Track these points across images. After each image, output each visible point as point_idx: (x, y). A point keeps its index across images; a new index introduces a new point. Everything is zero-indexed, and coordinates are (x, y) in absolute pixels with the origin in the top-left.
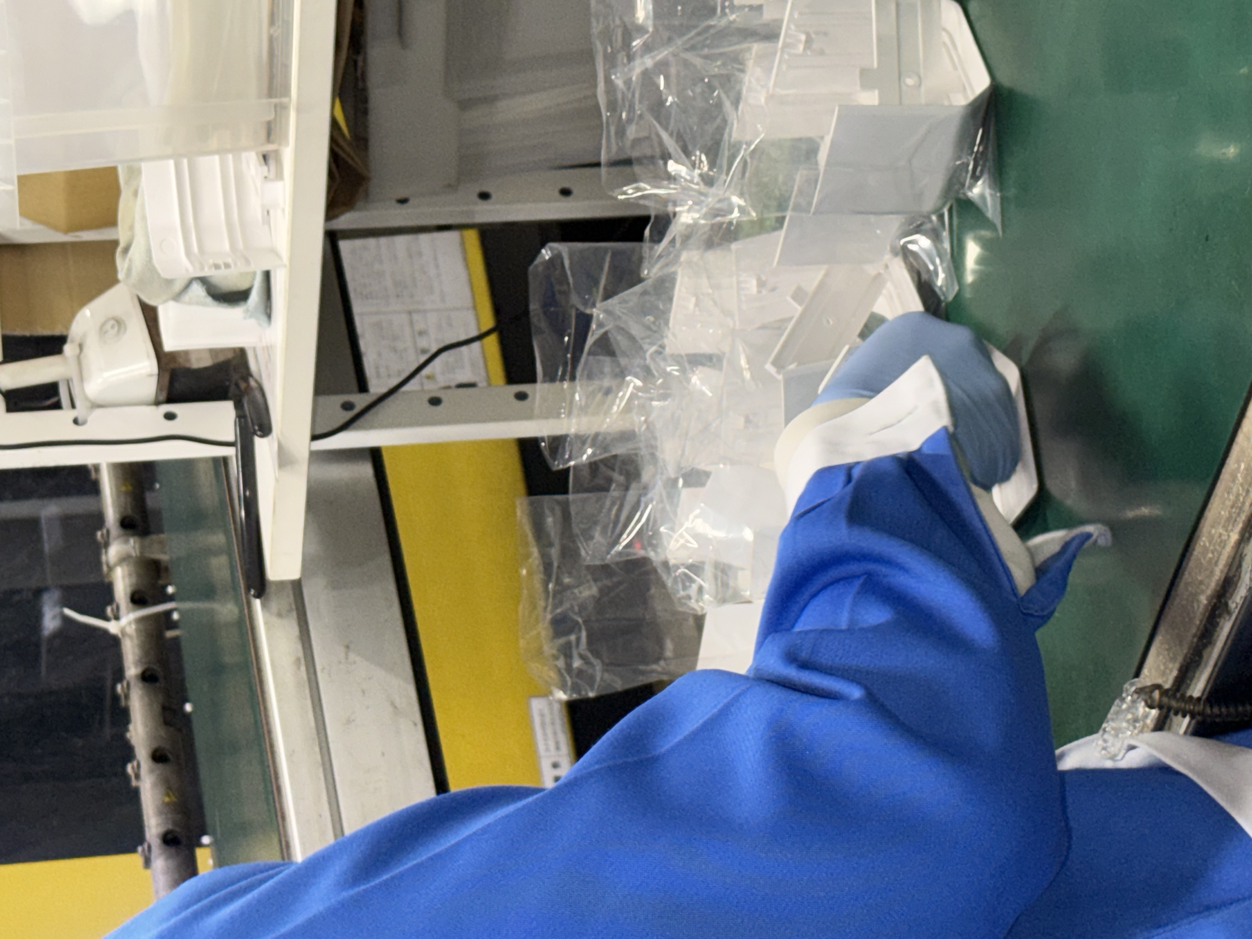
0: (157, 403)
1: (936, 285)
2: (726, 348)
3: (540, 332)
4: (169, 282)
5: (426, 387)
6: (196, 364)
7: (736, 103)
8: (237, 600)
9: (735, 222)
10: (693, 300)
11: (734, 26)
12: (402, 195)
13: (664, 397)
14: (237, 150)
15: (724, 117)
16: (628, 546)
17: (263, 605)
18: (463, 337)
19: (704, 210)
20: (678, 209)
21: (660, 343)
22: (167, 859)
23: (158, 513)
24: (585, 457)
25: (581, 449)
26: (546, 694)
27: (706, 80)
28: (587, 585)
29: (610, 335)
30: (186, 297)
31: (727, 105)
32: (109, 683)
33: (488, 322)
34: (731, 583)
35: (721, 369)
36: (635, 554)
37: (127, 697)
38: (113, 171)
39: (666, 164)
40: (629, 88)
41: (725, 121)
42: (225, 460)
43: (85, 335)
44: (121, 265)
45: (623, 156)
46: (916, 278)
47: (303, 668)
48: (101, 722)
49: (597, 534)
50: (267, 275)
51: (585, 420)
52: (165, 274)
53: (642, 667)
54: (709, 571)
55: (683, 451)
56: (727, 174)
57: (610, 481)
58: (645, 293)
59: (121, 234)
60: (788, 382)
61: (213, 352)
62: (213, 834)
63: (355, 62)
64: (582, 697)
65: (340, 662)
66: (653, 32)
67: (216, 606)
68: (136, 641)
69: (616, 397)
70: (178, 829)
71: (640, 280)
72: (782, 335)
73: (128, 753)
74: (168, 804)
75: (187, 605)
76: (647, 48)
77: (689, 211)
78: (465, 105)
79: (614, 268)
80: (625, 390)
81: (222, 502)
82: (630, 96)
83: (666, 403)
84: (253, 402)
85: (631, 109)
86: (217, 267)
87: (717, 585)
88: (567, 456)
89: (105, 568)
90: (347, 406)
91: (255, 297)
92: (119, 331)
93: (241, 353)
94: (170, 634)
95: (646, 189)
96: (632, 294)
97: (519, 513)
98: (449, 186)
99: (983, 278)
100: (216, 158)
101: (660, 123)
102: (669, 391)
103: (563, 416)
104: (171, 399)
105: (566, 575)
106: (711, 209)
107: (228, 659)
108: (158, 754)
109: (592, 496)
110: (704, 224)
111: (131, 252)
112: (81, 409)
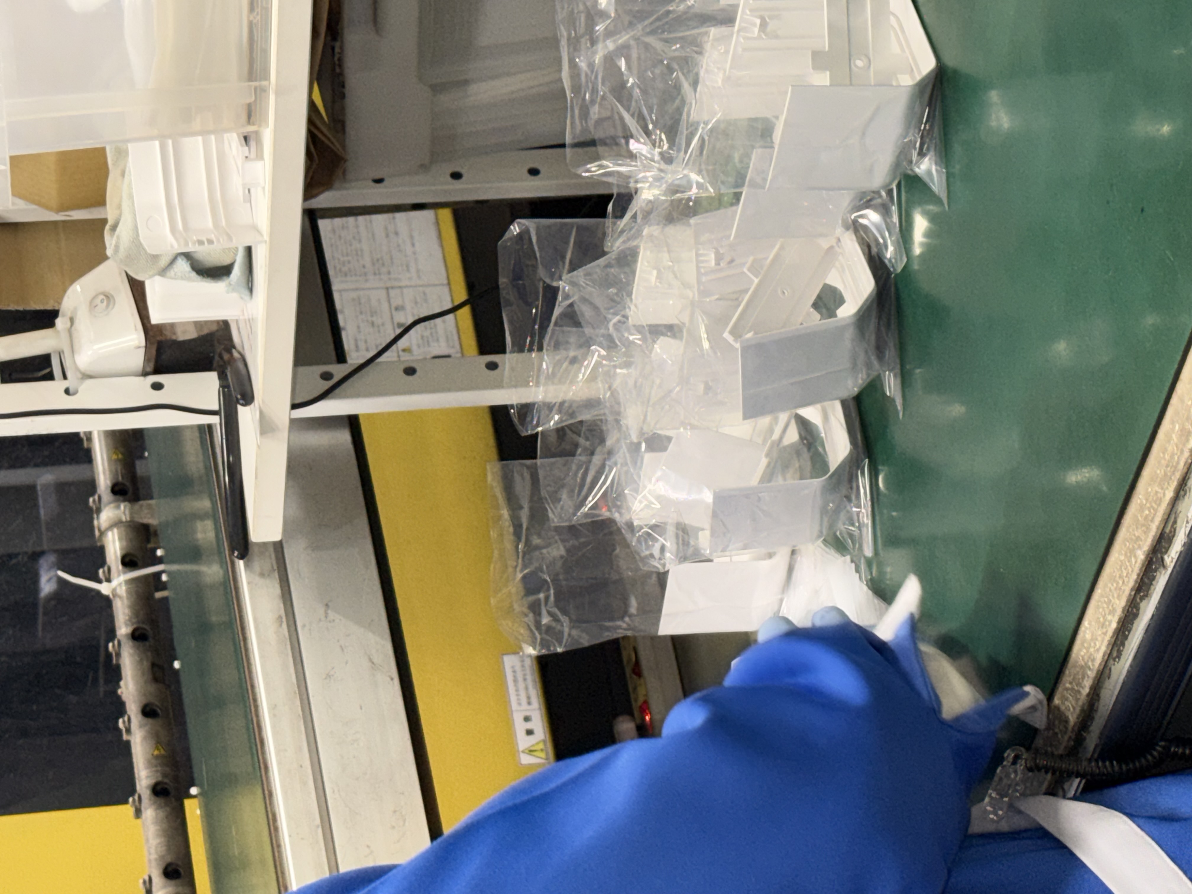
0: (145, 374)
1: (886, 258)
2: (685, 319)
3: (509, 304)
4: (155, 258)
5: (402, 359)
6: (182, 336)
7: (695, 84)
8: (222, 563)
9: (693, 198)
10: (655, 272)
11: (692, 11)
12: (378, 176)
13: (627, 365)
14: (219, 131)
15: (682, 97)
16: (594, 507)
17: (246, 566)
18: (437, 310)
19: (664, 186)
20: (639, 185)
21: (623, 313)
22: (156, 809)
23: (147, 480)
24: (552, 423)
25: (548, 416)
26: (516, 651)
27: (665, 62)
28: (556, 545)
29: (576, 308)
30: (171, 273)
31: (686, 87)
32: (102, 642)
33: (462, 295)
34: (692, 542)
35: (681, 339)
36: (599, 516)
37: (118, 655)
38: (101, 152)
39: (627, 143)
40: (592, 72)
41: (683, 102)
42: (210, 427)
43: (75, 309)
44: (110, 242)
45: (587, 137)
46: (867, 250)
47: (285, 625)
48: (95, 680)
49: (564, 495)
50: (249, 250)
51: (551, 388)
52: (151, 251)
53: (608, 624)
54: (671, 530)
55: (645, 416)
56: (686, 152)
57: (576, 445)
58: (608, 266)
59: (110, 213)
60: (745, 349)
61: (198, 324)
62: (200, 786)
63: (333, 49)
64: (550, 653)
65: (320, 620)
66: (615, 17)
67: (204, 568)
68: (126, 602)
69: (582, 365)
70: (166, 780)
71: (604, 254)
72: (739, 306)
73: (120, 709)
74: (157, 757)
75: (175, 567)
76: (609, 34)
77: (650, 187)
78: (437, 89)
79: (579, 244)
80: (590, 359)
81: (207, 468)
82: (593, 78)
83: (630, 370)
84: (237, 373)
85: (594, 91)
86: (201, 243)
87: (678, 544)
88: (535, 422)
89: (97, 533)
90: (326, 376)
91: (237, 271)
92: (108, 306)
93: (225, 325)
94: (158, 595)
95: (608, 167)
96: (597, 266)
97: (490, 478)
98: (422, 166)
99: (930, 250)
100: (200, 138)
101: (622, 105)
102: (632, 359)
103: (531, 384)
104: (157, 371)
105: (535, 537)
106: (670, 185)
107: (214, 619)
108: (148, 709)
109: (560, 460)
110: (665, 200)
111: (118, 229)
112: (72, 379)
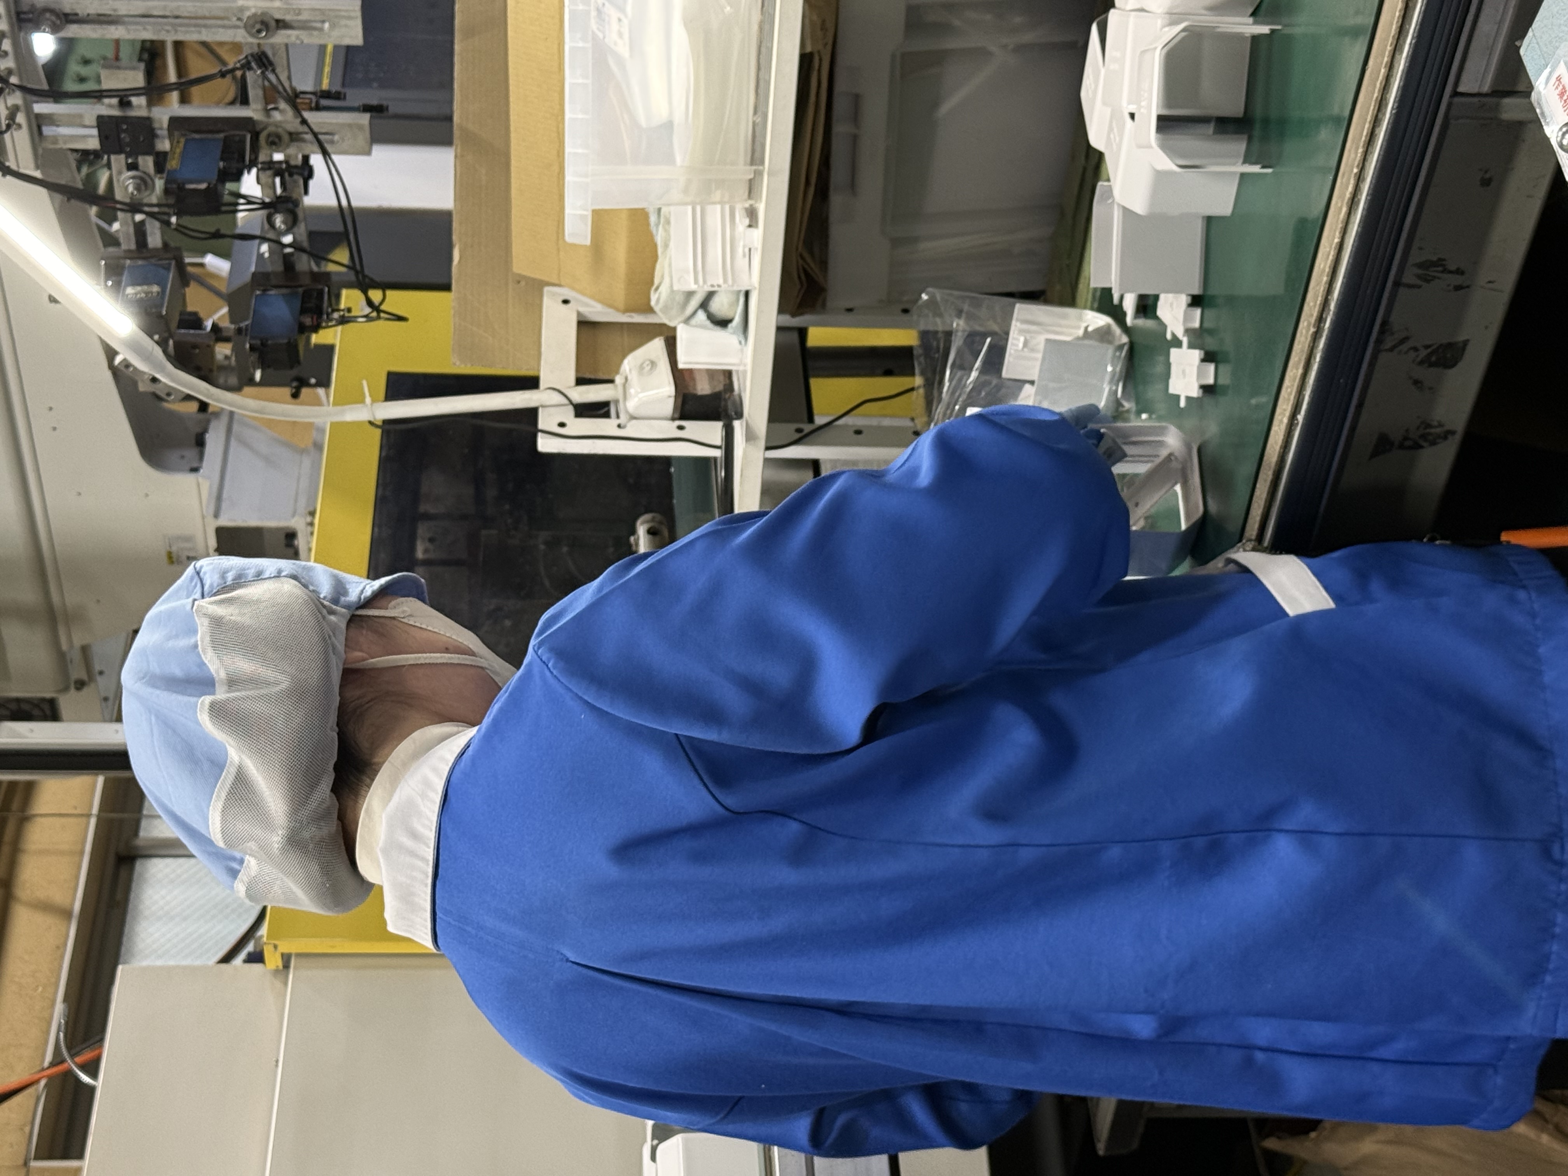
0: (673, 419)
5: (854, 424)
6: (700, 391)
12: (849, 306)
14: (731, 204)
30: (693, 321)
42: (714, 457)
43: (629, 371)
50: (747, 296)
61: (711, 373)
78: (896, 243)
84: (733, 401)
90: (799, 431)
91: (738, 320)
92: (651, 369)
93: (729, 374)
98: (882, 301)
100: (718, 207)
104: (683, 417)
111: (661, 288)
112: (623, 419)
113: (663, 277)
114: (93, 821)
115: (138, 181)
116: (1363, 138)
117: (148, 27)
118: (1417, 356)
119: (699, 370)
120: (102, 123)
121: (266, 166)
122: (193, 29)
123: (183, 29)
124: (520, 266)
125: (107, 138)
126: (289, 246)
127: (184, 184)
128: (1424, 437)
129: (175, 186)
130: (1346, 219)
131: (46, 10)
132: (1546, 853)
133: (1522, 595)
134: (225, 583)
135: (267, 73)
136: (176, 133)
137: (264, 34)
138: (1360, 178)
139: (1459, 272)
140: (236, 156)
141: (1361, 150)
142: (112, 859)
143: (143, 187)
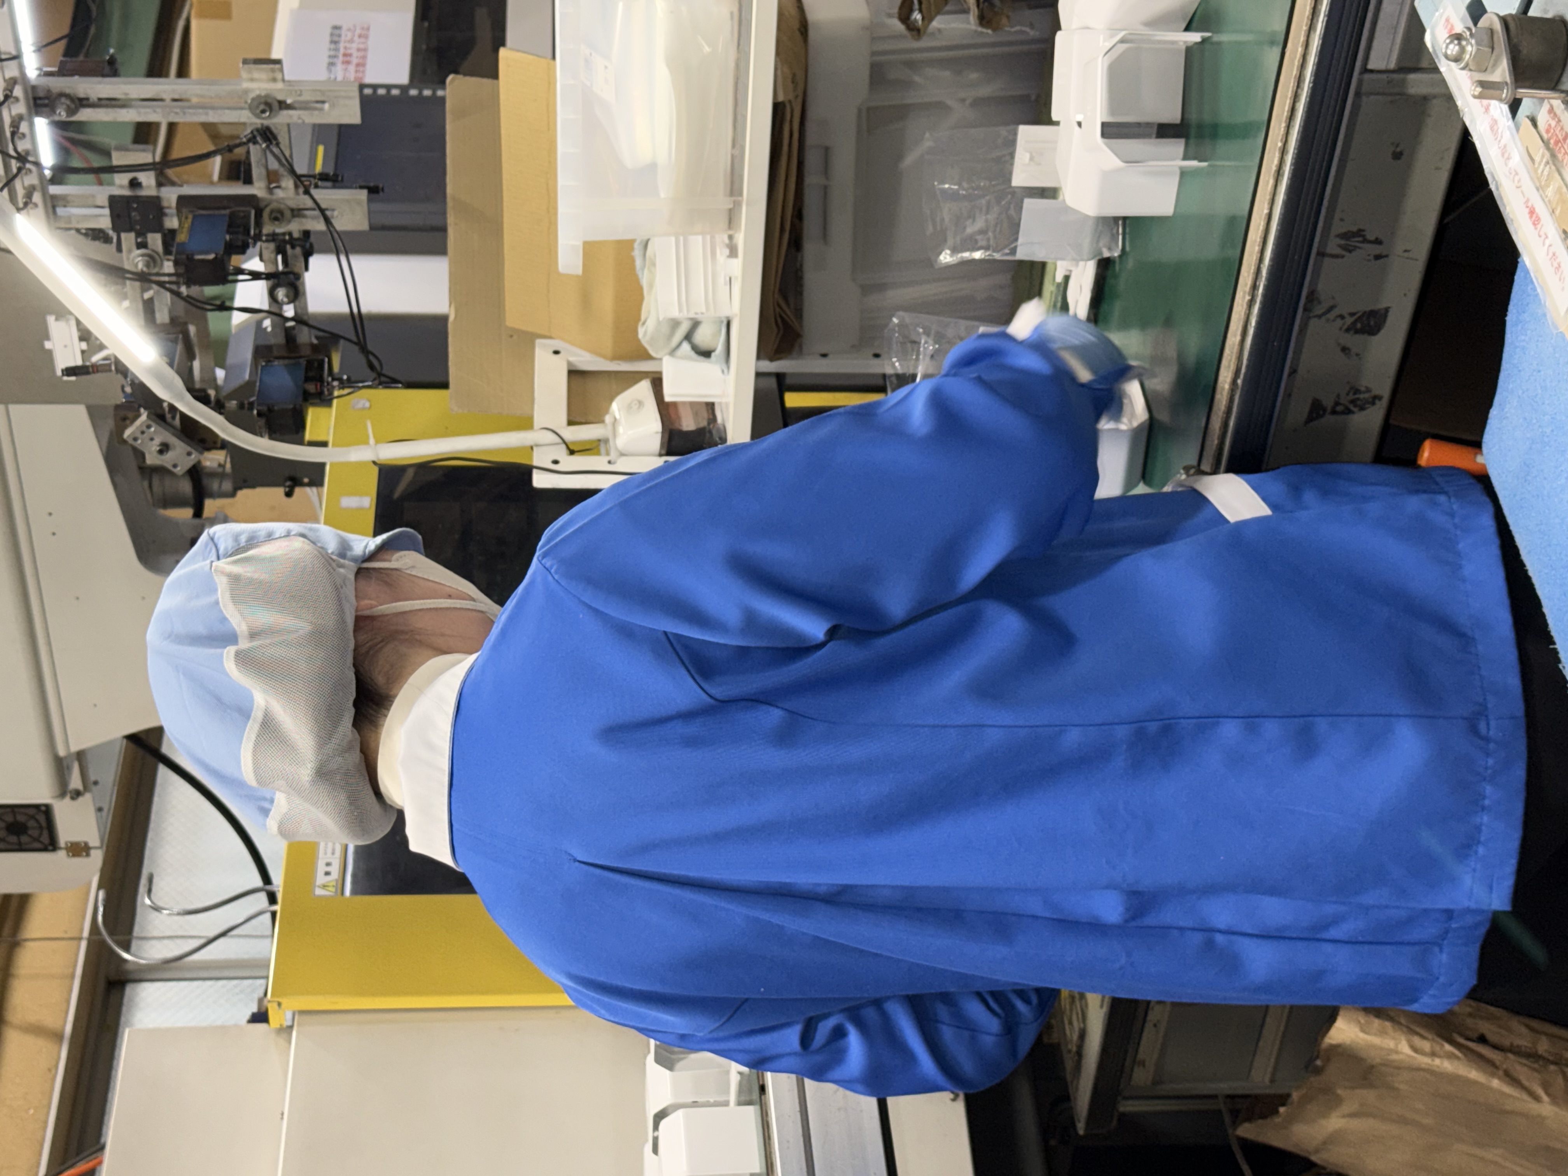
0: (661, 455)
12: (824, 351)
14: (712, 233)
30: (680, 352)
43: (618, 412)
50: (728, 324)
86: (697, 314)
91: (720, 352)
92: (639, 408)
93: (712, 405)
100: (700, 238)
111: (647, 323)
112: (613, 456)
113: (649, 312)
114: (84, 945)
115: (146, 258)
116: (1286, 114)
117: (158, 110)
118: (1344, 324)
119: (684, 403)
120: (114, 202)
121: (270, 238)
122: (201, 111)
123: (190, 111)
124: (512, 320)
125: (118, 216)
126: (292, 319)
127: (193, 255)
128: (1353, 402)
129: (184, 257)
130: (1273, 191)
131: (62, 95)
132: (1474, 730)
133: (1442, 498)
134: (239, 545)
135: (271, 147)
136: (184, 210)
137: (268, 114)
138: (1283, 151)
139: (1378, 242)
140: (241, 229)
141: (1283, 125)
142: (102, 985)
143: (152, 264)
